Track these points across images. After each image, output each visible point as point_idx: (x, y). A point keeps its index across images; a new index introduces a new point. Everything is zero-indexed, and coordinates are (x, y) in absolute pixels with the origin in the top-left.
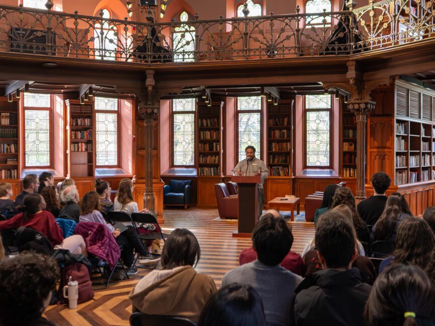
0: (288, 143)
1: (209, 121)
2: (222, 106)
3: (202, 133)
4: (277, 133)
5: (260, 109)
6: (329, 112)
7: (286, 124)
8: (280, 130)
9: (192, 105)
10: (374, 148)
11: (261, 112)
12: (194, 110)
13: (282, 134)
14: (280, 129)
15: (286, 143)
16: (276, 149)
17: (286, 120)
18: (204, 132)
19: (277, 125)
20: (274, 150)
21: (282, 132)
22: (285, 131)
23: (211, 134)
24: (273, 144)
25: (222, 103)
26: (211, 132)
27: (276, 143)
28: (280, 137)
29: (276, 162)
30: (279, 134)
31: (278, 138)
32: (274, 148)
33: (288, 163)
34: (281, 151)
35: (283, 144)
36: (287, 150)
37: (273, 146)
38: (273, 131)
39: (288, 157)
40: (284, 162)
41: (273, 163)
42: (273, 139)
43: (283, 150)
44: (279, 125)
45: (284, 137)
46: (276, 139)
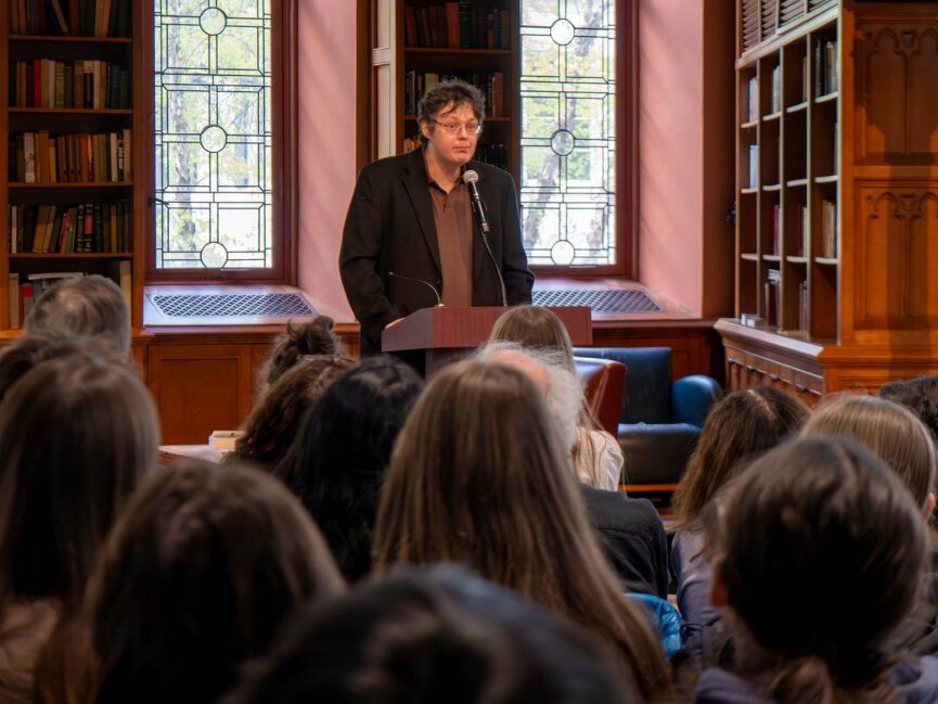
0: (113, 136)
4: (51, 74)
7: (102, 24)
8: (69, 63)
10: (872, 159)
13: (79, 88)
14: (68, 58)
15: (99, 139)
16: (41, 169)
19: (53, 28)
20: (30, 177)
21: (78, 71)
22: (94, 67)
24: (28, 139)
27: (44, 135)
28: (69, 99)
29: (42, 244)
30: (61, 85)
31: (56, 105)
32: (30, 165)
33: (114, 254)
34: (76, 180)
35: (83, 140)
36: (109, 178)
37: (27, 156)
38: (24, 64)
39: (114, 218)
40: (88, 245)
41: (24, 251)
42: (24, 109)
43: (85, 177)
44: (65, 28)
45: (91, 104)
46: (43, 110)
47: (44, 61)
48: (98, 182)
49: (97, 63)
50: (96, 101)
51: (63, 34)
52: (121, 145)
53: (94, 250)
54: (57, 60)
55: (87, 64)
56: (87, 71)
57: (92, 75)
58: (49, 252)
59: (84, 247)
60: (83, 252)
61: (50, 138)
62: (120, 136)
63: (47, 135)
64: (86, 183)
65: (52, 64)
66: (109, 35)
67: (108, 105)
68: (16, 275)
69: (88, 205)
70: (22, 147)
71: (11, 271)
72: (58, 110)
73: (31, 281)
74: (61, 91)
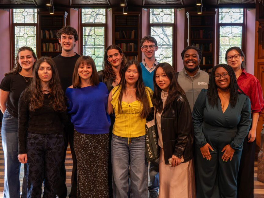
0: (135, 56)
1: (51, 32)
2: (65, 17)
3: (44, 45)
4: (124, 46)
5: (104, 22)
6: (172, 27)
8: (127, 44)
9: (34, 17)
11: (106, 26)
12: (36, 22)
13: (129, 48)
15: (133, 57)
17: (133, 33)
18: (47, 44)
19: (124, 37)
21: (129, 45)
22: (132, 44)
23: (54, 46)
25: (66, 14)
26: (55, 44)
28: (127, 50)
35: (130, 57)
38: (119, 44)
44: (126, 37)
45: (131, 51)
47: (123, 43)
49: (132, 43)
50: (132, 50)
51: (126, 38)
54: (125, 43)
55: (131, 44)
56: (131, 45)
57: (131, 46)
62: (136, 57)
65: (124, 44)
66: (134, 38)
67: (134, 51)
72: (125, 52)
74: (126, 48)
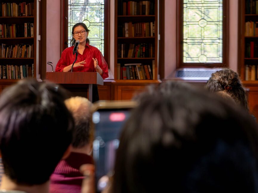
3: (4, 6)
4: (133, 6)
8: (138, 2)
13: (141, 8)
15: (147, 24)
20: (127, 36)
21: (141, 4)
24: (126, 26)
26: (21, 4)
29: (130, 55)
30: (136, 8)
31: (134, 14)
32: (127, 32)
33: (152, 58)
34: (140, 36)
35: (143, 25)
36: (150, 35)
37: (126, 29)
38: (125, 3)
39: (152, 47)
40: (144, 55)
41: (125, 57)
42: (125, 16)
43: (143, 35)
46: (131, 16)
47: (131, 2)
48: (147, 37)
49: (147, 2)
50: (147, 13)
52: (154, 26)
53: (146, 57)
54: (135, 1)
55: (144, 2)
57: (145, 5)
58: (132, 57)
59: (143, 56)
60: (143, 57)
61: (132, 24)
62: (154, 23)
63: (131, 23)
64: (143, 37)
65: (133, 2)
67: (150, 14)
68: (120, 64)
69: (144, 44)
70: (124, 27)
71: (118, 63)
72: (135, 16)
73: (126, 66)
74: (136, 10)
